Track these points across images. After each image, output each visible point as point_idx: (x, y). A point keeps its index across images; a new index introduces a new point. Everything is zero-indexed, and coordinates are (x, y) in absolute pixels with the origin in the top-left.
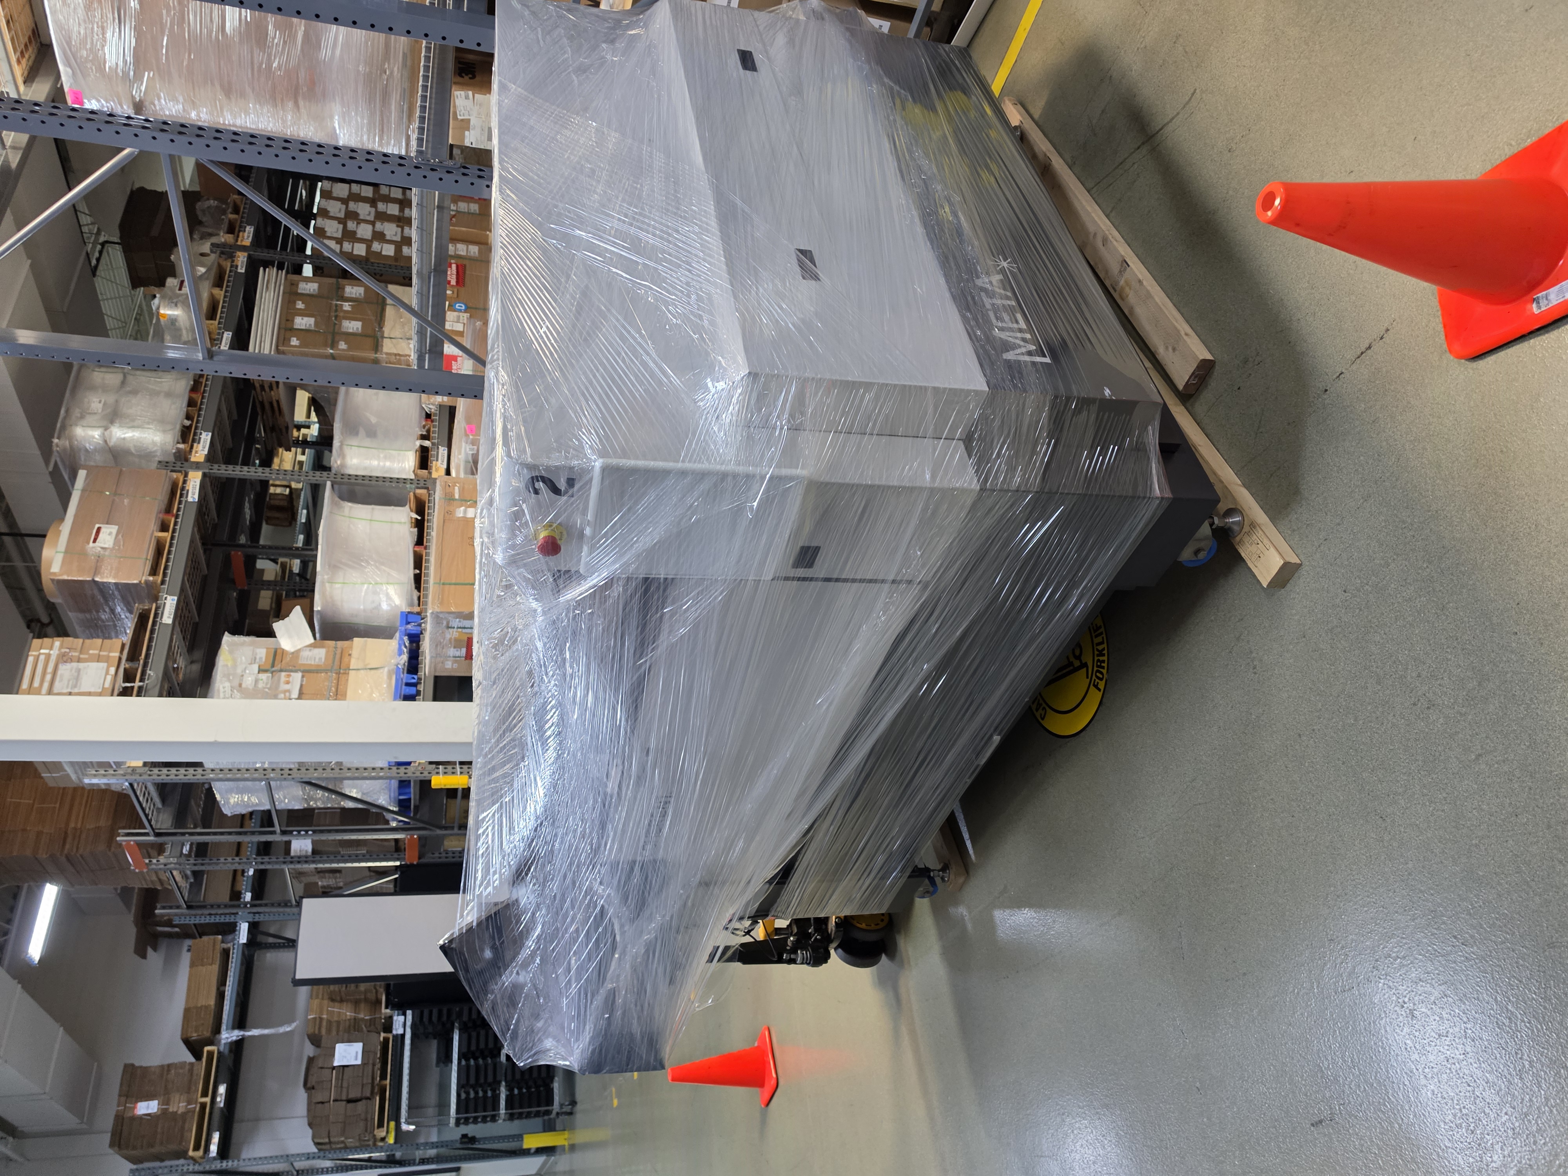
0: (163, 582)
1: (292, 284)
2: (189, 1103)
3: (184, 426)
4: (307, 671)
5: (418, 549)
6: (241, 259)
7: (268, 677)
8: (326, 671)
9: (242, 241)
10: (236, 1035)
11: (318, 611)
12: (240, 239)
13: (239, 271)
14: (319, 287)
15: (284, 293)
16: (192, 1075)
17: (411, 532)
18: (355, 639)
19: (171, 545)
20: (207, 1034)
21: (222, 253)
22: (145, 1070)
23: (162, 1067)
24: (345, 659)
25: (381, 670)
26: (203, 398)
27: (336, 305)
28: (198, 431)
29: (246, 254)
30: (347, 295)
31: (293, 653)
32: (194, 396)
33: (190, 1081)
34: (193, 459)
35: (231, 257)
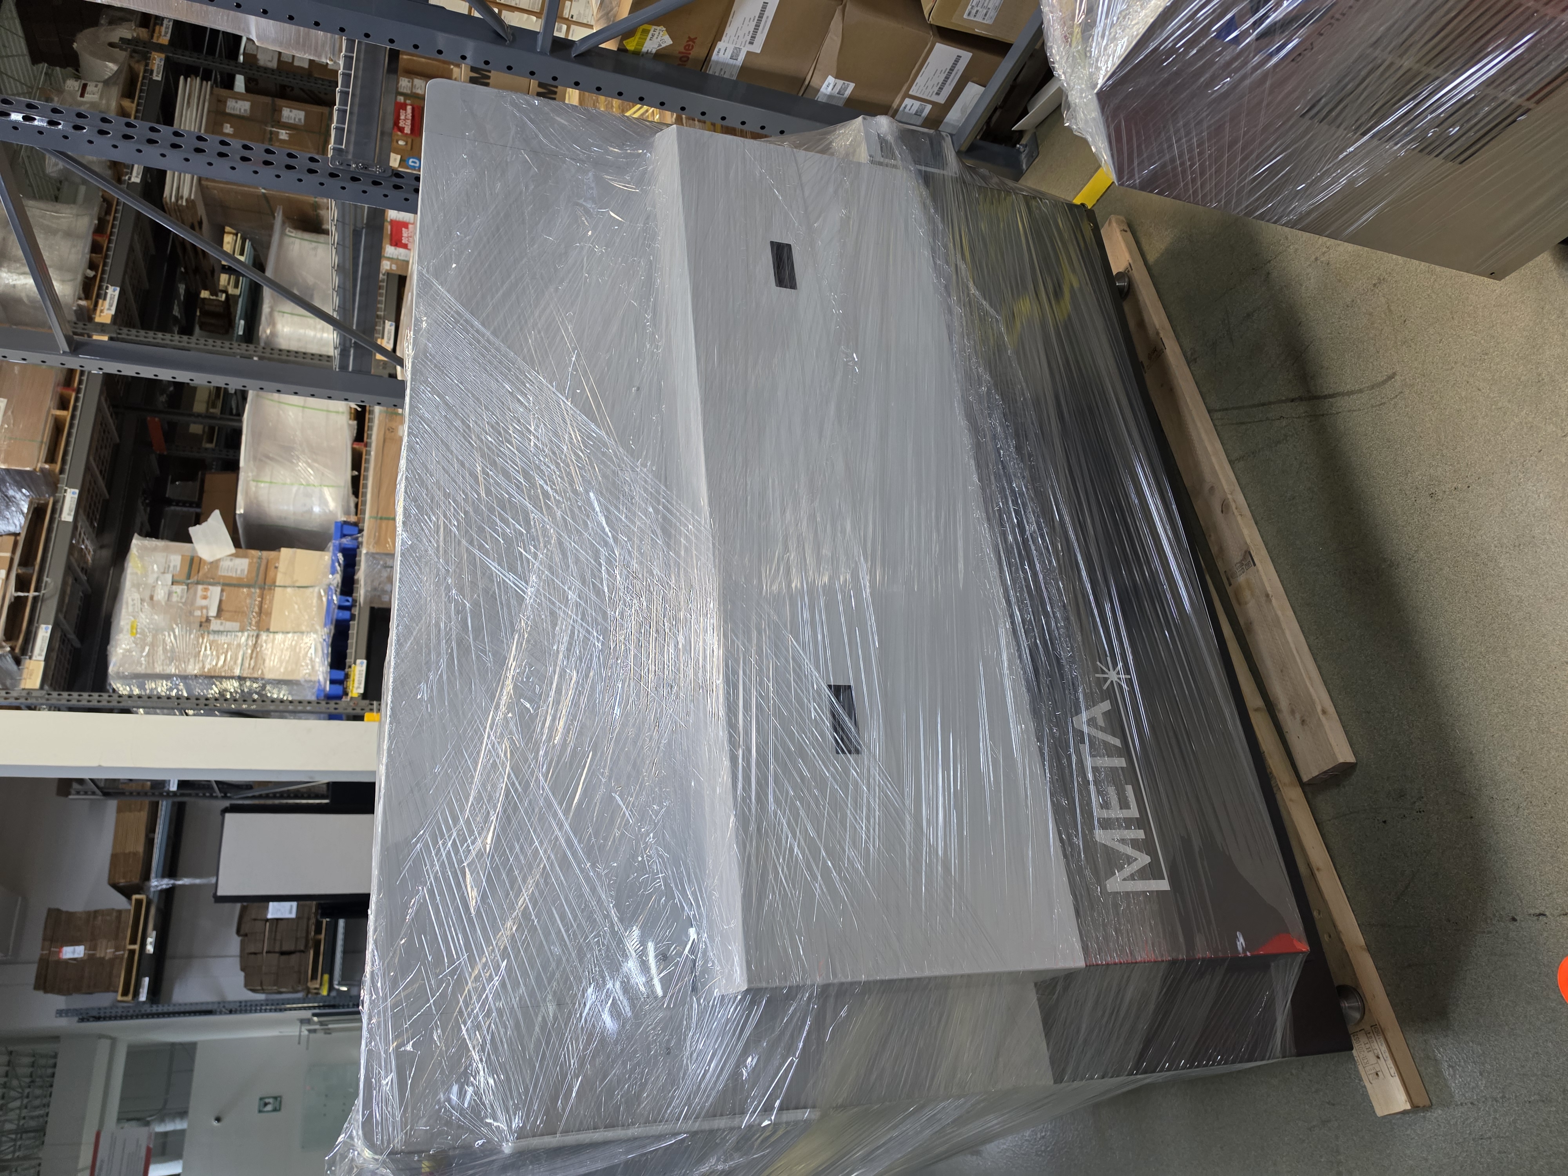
0: (62, 471)
1: (219, 101)
2: (117, 949)
3: (86, 277)
4: (228, 584)
5: (356, 446)
6: (158, 61)
7: (183, 590)
8: (249, 586)
9: (158, 37)
10: (165, 883)
11: (240, 515)
12: (156, 35)
13: (155, 78)
14: (252, 107)
15: (209, 112)
16: (119, 922)
17: (349, 425)
18: (283, 550)
19: (71, 426)
20: (136, 880)
21: (134, 51)
22: (70, 915)
23: (88, 913)
24: (271, 573)
25: (311, 590)
26: (110, 242)
27: (271, 133)
28: (105, 285)
29: (163, 56)
30: (284, 120)
31: (212, 563)
32: (99, 239)
33: (118, 928)
34: (98, 319)
35: (146, 58)
